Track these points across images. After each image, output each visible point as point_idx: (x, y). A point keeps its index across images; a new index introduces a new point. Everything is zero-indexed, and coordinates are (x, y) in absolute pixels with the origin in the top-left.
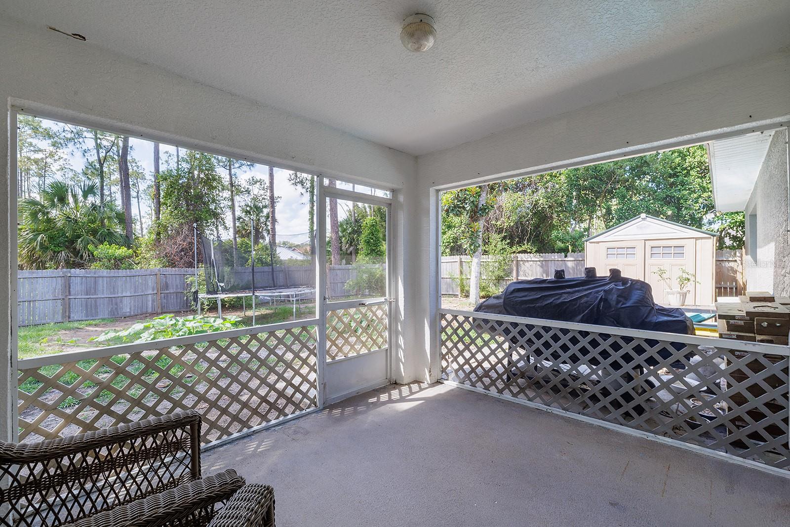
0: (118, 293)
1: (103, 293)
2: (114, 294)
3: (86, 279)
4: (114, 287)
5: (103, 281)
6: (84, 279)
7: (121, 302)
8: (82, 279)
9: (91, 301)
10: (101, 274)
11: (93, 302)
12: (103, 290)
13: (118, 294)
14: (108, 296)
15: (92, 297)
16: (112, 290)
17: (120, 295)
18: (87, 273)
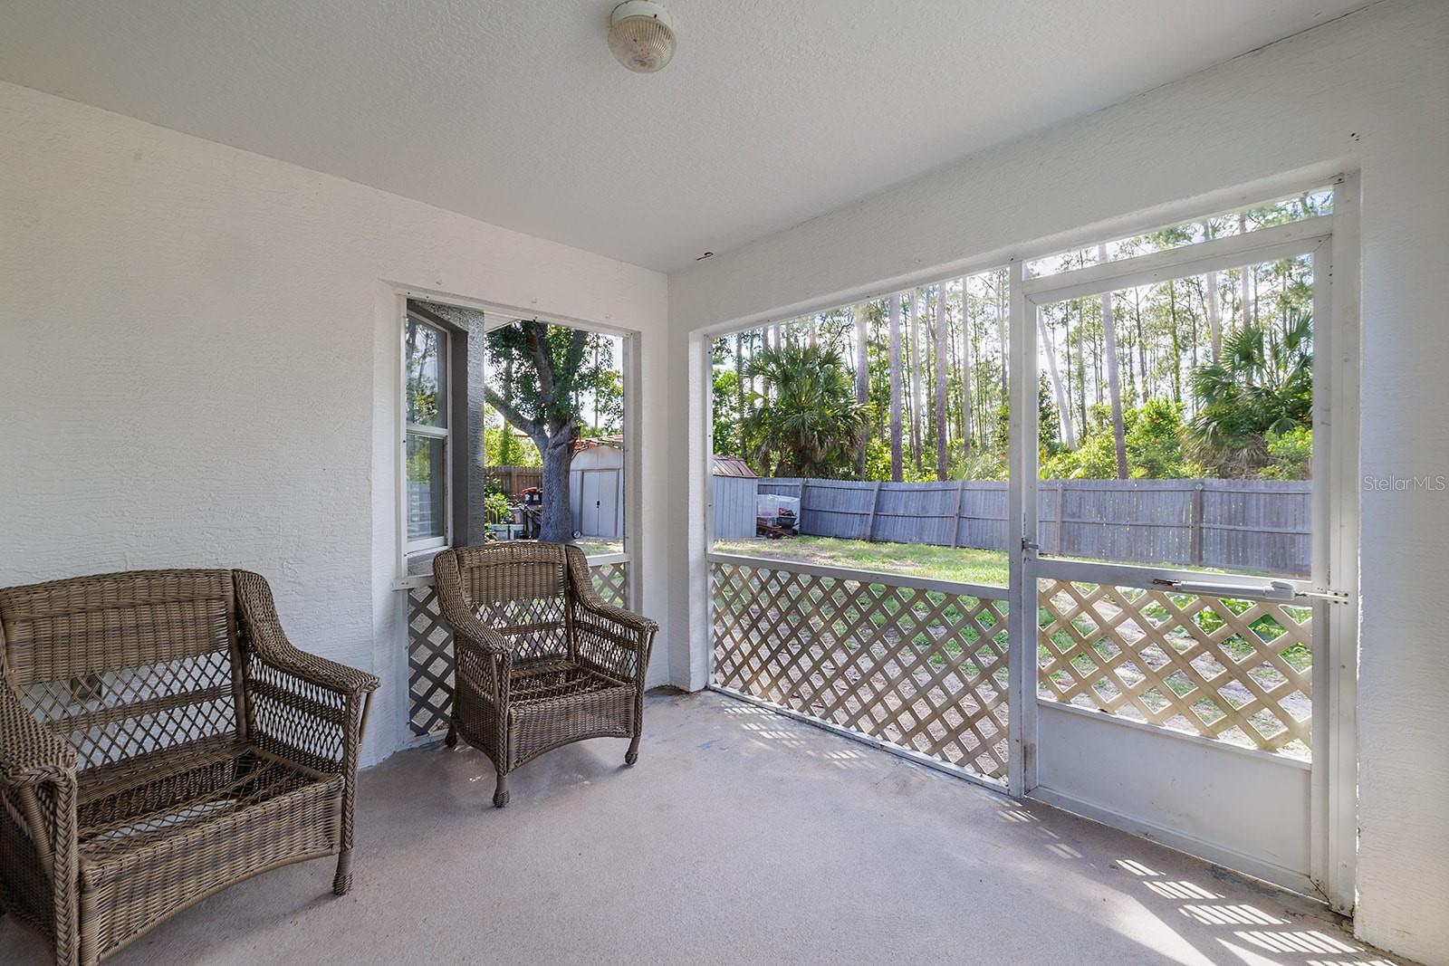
0: (1286, 523)
1: (1258, 524)
2: (1279, 526)
3: (1229, 496)
4: (1278, 513)
5: (1258, 500)
6: (1226, 495)
7: (1293, 542)
8: (1222, 495)
9: (1237, 535)
10: (1255, 487)
11: (1240, 536)
12: (1258, 518)
13: (1286, 527)
14: (1266, 529)
15: (1237, 528)
16: (1275, 520)
17: (1290, 530)
18: (1229, 484)
